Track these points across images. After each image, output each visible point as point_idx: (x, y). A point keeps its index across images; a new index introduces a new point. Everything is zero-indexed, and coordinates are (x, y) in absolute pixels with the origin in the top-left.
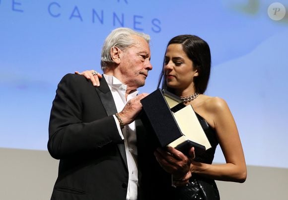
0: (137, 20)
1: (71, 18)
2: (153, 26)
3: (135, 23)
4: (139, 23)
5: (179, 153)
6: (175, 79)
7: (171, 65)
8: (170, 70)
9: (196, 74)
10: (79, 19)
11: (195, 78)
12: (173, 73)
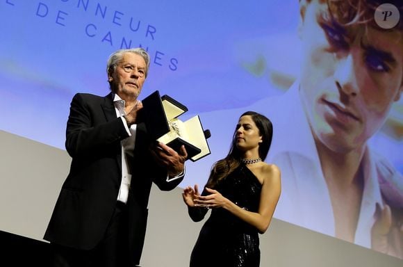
0: (159, 55)
1: (103, 41)
2: (171, 64)
3: (156, 57)
4: (160, 59)
5: (169, 149)
6: (243, 140)
7: (241, 129)
8: (241, 133)
9: (261, 141)
10: (110, 43)
11: (259, 144)
12: (242, 136)
